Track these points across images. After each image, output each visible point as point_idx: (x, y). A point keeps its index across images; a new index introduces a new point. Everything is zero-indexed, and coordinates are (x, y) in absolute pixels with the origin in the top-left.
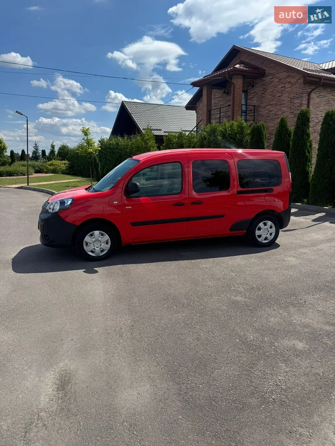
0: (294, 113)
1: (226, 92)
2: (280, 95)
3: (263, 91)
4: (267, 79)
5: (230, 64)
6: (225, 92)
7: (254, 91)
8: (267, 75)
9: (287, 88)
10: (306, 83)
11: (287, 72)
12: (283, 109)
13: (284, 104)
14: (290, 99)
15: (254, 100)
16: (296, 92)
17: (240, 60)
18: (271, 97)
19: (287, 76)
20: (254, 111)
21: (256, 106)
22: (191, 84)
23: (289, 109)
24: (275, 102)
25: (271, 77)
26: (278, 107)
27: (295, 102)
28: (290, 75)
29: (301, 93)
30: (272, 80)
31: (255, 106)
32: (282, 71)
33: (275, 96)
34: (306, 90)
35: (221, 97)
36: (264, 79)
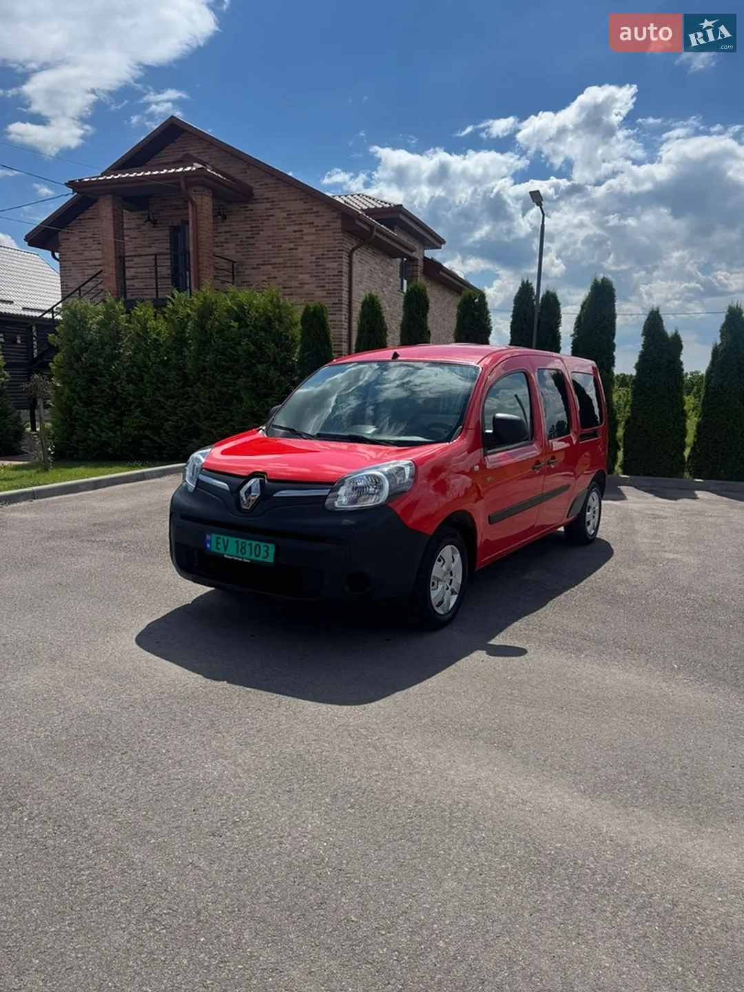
0: (327, 288)
1: (151, 218)
2: (292, 246)
3: (249, 233)
4: (260, 208)
5: (157, 156)
6: (149, 219)
7: (227, 229)
8: (257, 199)
9: (307, 234)
10: (347, 231)
11: (305, 203)
12: (301, 276)
13: (301, 266)
14: (314, 258)
15: (227, 249)
16: (327, 245)
17: (184, 153)
18: (270, 247)
19: (305, 209)
20: (233, 273)
21: (235, 262)
22: (66, 184)
23: (314, 278)
24: (281, 260)
25: (268, 205)
26: (290, 271)
27: (328, 265)
28: (312, 209)
29: (339, 250)
30: (271, 212)
31: (234, 262)
32: (293, 198)
33: (281, 246)
34: (346, 244)
35: (134, 228)
36: (250, 206)
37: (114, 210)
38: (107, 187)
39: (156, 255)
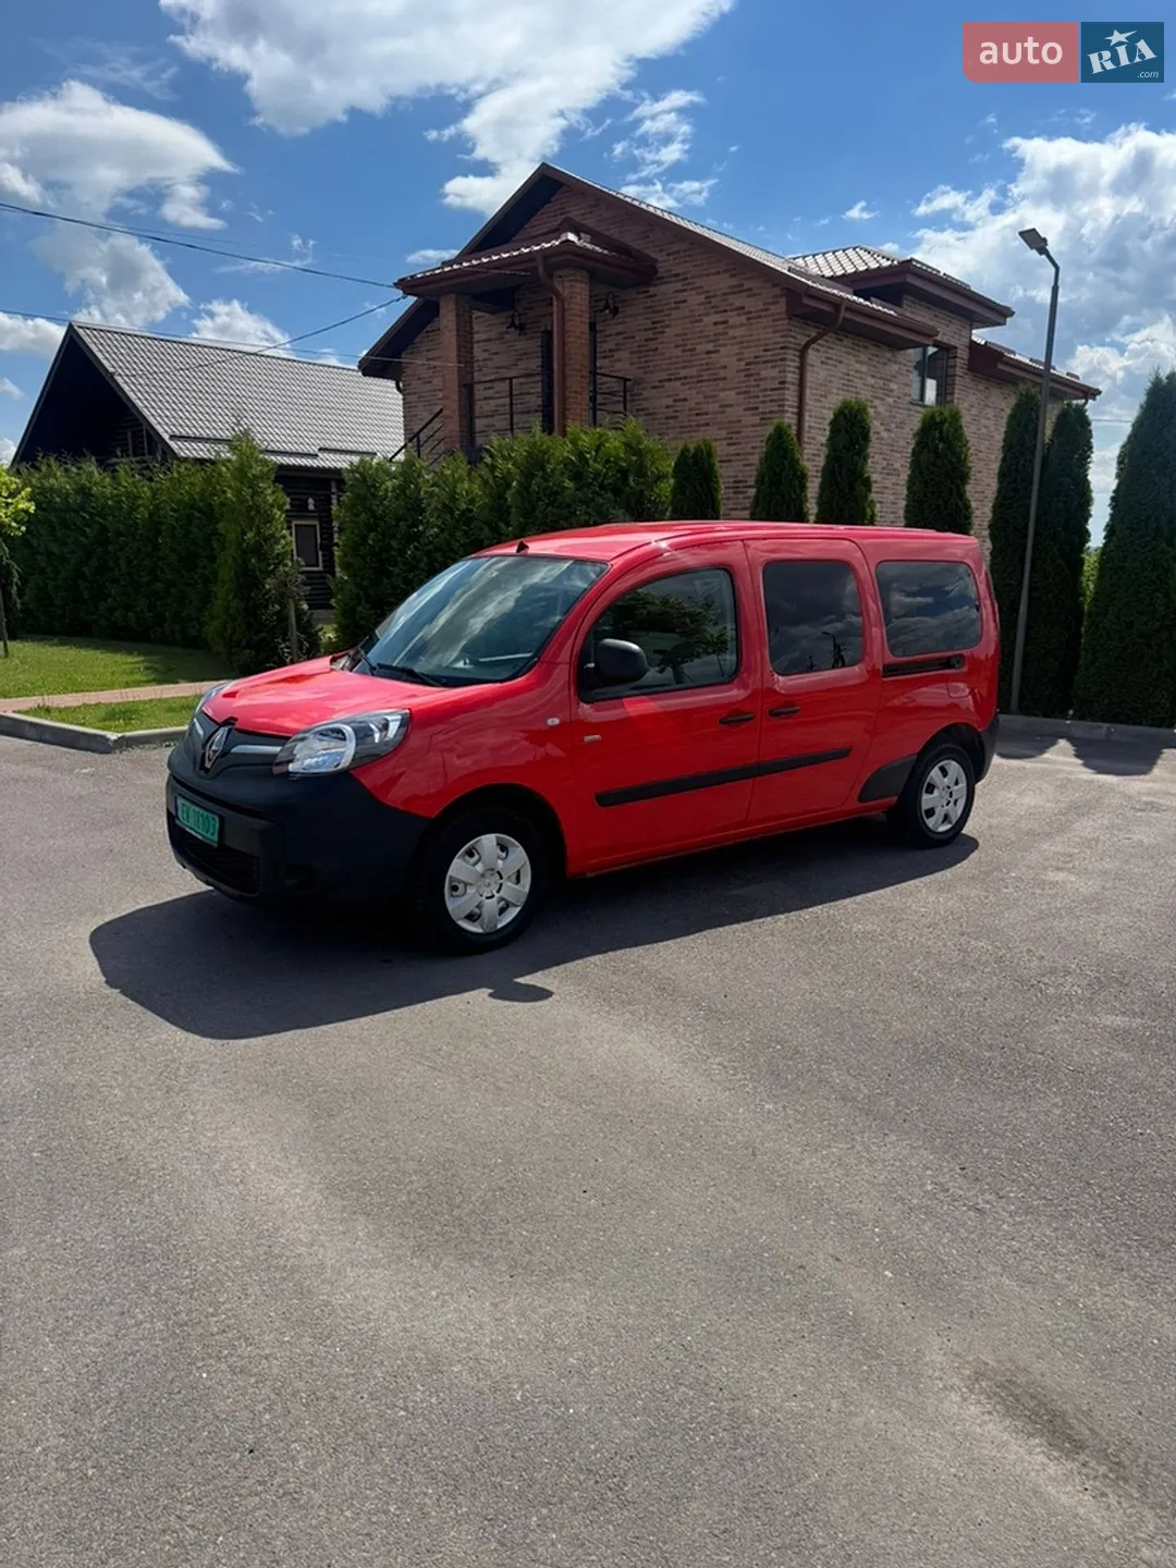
0: (761, 410)
1: (517, 323)
2: (710, 347)
3: (651, 332)
4: (666, 291)
5: (527, 226)
6: (512, 325)
7: (620, 328)
8: (662, 278)
9: (733, 327)
10: (796, 316)
11: (731, 276)
12: (722, 395)
13: (725, 379)
14: (744, 363)
15: (619, 360)
16: (763, 342)
17: (563, 217)
18: (678, 352)
19: (730, 287)
20: (625, 397)
21: (629, 380)
22: (395, 284)
23: (742, 396)
24: (693, 371)
25: (679, 286)
26: (707, 388)
27: (764, 373)
28: (742, 285)
29: (782, 348)
30: (681, 296)
31: (626, 380)
32: (715, 270)
33: (694, 349)
34: (795, 338)
35: (495, 340)
36: (652, 290)
37: (458, 315)
38: (451, 282)
39: (511, 379)
